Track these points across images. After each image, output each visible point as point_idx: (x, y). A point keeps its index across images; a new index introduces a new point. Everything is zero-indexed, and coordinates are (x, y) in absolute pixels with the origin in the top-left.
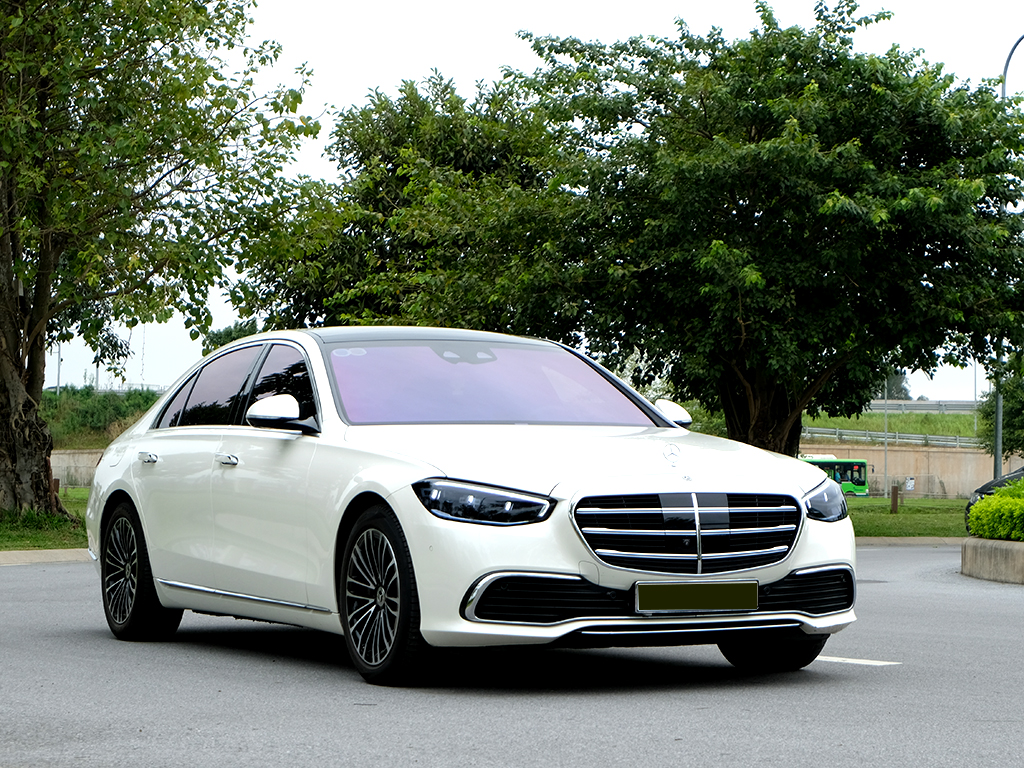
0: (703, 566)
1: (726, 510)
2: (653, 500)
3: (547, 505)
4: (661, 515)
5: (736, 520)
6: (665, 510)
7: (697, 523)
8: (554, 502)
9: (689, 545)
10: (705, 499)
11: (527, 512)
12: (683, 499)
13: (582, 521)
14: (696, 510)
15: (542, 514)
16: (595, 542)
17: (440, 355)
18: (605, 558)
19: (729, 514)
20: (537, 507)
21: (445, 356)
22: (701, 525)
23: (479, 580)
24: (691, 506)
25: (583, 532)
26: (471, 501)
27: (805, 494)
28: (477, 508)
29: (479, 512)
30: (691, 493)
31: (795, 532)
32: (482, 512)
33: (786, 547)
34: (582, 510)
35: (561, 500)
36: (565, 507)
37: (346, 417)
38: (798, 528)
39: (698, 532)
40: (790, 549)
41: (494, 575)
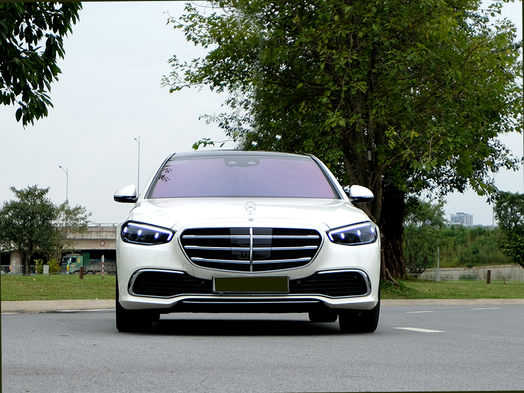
0: (253, 267)
1: (270, 237)
2: (226, 231)
3: (171, 234)
4: (229, 239)
5: (275, 243)
6: (232, 236)
7: (252, 244)
8: (174, 233)
9: (245, 256)
10: (257, 231)
11: (163, 239)
12: (245, 231)
13: (184, 242)
14: (252, 237)
15: (169, 239)
16: (190, 253)
17: (226, 163)
18: (195, 262)
19: (272, 239)
20: (167, 235)
21: (229, 163)
22: (253, 245)
23: (134, 273)
24: (249, 234)
25: (184, 248)
26: (140, 233)
27: (330, 230)
28: (141, 236)
29: (141, 239)
30: (249, 228)
31: (316, 250)
32: (143, 239)
33: (309, 258)
34: (184, 236)
35: (177, 231)
36: (178, 235)
37: (149, 195)
38: (318, 248)
39: (251, 249)
40: (311, 260)
41: (140, 271)
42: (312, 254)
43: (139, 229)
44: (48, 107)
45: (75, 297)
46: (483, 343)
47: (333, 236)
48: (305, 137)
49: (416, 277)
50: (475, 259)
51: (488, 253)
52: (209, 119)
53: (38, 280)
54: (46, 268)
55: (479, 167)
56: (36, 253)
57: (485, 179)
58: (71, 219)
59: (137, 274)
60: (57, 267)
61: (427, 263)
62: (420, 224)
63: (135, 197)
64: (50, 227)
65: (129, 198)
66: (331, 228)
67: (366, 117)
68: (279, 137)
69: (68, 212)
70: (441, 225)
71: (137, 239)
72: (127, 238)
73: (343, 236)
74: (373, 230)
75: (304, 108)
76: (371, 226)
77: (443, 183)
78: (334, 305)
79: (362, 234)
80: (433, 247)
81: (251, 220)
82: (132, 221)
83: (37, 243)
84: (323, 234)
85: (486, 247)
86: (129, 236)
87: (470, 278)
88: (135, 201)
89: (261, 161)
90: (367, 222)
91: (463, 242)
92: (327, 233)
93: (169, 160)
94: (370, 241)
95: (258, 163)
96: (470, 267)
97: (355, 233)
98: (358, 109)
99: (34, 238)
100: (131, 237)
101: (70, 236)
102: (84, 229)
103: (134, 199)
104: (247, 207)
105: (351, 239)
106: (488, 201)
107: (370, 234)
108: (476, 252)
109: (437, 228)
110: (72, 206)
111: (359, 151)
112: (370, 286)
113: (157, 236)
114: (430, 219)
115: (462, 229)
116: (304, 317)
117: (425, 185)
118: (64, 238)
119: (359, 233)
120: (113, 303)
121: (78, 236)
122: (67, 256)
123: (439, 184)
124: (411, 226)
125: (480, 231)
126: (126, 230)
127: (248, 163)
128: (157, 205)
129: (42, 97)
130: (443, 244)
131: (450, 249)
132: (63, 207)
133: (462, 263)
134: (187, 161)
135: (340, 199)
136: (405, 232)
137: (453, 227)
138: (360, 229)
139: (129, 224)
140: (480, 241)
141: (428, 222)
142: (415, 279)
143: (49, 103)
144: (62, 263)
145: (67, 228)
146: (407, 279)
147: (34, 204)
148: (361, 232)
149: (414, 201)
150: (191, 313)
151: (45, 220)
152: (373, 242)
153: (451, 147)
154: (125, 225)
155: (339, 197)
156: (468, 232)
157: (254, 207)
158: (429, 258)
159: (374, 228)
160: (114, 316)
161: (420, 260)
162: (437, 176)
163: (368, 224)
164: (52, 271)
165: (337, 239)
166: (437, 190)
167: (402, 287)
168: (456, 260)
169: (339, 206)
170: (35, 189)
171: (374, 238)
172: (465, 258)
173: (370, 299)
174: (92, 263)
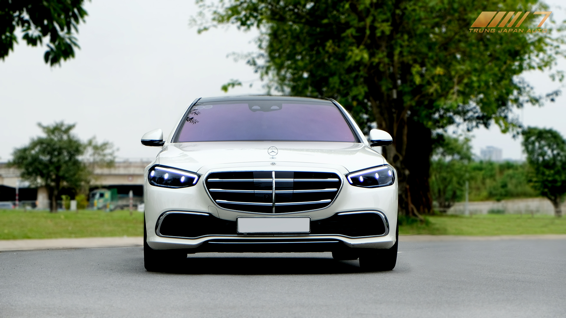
0: (276, 209)
1: (292, 180)
3: (196, 178)
4: (253, 182)
5: (296, 186)
6: (255, 180)
7: (274, 186)
8: (199, 176)
9: (268, 198)
10: (279, 174)
11: (190, 182)
12: (268, 174)
13: (209, 185)
14: (274, 180)
15: (194, 182)
16: (215, 196)
17: (250, 108)
18: (220, 204)
19: (294, 182)
20: (193, 179)
21: (252, 108)
22: (275, 188)
23: (162, 215)
24: (272, 178)
25: (209, 191)
26: (166, 176)
27: (349, 173)
28: (168, 180)
29: (168, 182)
30: (272, 171)
31: (336, 192)
32: (170, 182)
33: (329, 200)
34: (209, 180)
35: (202, 175)
36: (203, 178)
37: (176, 139)
38: (338, 190)
39: (274, 192)
40: (331, 201)
41: (167, 213)
42: (332, 196)
43: (165, 172)
44: (75, 49)
45: (103, 234)
46: (493, 280)
47: (352, 179)
48: (332, 74)
49: (445, 212)
50: (504, 193)
51: (516, 186)
52: (236, 57)
53: (66, 217)
54: (73, 204)
55: (504, 104)
56: (63, 188)
57: (510, 116)
58: (99, 154)
59: (164, 216)
60: (85, 203)
61: (456, 197)
62: (448, 158)
63: (162, 141)
64: (76, 163)
65: (156, 142)
66: (350, 172)
67: (390, 55)
68: (306, 75)
69: (96, 148)
70: (469, 159)
71: (164, 182)
72: (155, 181)
73: (361, 179)
74: (390, 173)
75: (330, 47)
76: (388, 170)
77: (470, 120)
78: (353, 245)
79: (380, 177)
80: (461, 182)
81: (273, 164)
82: (159, 165)
83: (64, 178)
84: (343, 177)
85: (514, 181)
86: (156, 180)
87: (498, 212)
88: (162, 145)
89: (284, 106)
90: (385, 165)
91: (492, 176)
92: (347, 176)
93: (195, 105)
94: (388, 183)
95: (281, 108)
96: (498, 200)
97: (373, 176)
98: (383, 48)
99: (61, 173)
100: (158, 180)
101: (98, 171)
102: (111, 164)
103: (160, 143)
104: (270, 151)
105: (370, 182)
106: (514, 136)
107: (387, 177)
108: (504, 186)
109: (466, 162)
110: (99, 141)
111: (384, 88)
112: (388, 227)
113: (183, 179)
114: (459, 153)
115: (491, 163)
116: (329, 255)
117: (451, 121)
118: (91, 173)
119: (377, 176)
120: (140, 241)
121: (106, 171)
122: (95, 191)
123: (465, 120)
124: (440, 160)
125: (508, 166)
126: (153, 173)
127: (272, 108)
128: (184, 149)
129: (70, 39)
130: (472, 178)
131: (479, 183)
132: (90, 143)
133: (491, 196)
134: (212, 106)
135: (361, 143)
136: (434, 166)
137: (481, 162)
138: (379, 172)
139: (156, 168)
140: (508, 175)
141: (457, 157)
142: (443, 213)
143: (75, 44)
144: (90, 197)
145: (94, 164)
146: (434, 214)
147: (61, 140)
148: (379, 175)
149: (440, 137)
150: (217, 253)
151: (71, 156)
152: (391, 184)
153: (476, 85)
154: (153, 168)
155: (359, 140)
156: (496, 166)
157: (276, 151)
158: (458, 193)
159: (391, 171)
160: (142, 255)
161: (449, 194)
162: (463, 113)
163: (385, 167)
164: (80, 206)
165: (356, 182)
166: (464, 126)
167: (427, 223)
168: (485, 193)
169: (359, 150)
170: (62, 125)
171: (391, 181)
172: (494, 192)
173: (388, 238)
174: (121, 198)
